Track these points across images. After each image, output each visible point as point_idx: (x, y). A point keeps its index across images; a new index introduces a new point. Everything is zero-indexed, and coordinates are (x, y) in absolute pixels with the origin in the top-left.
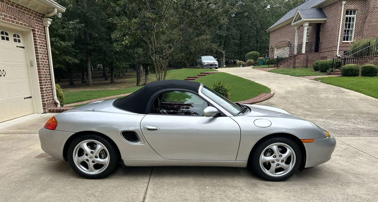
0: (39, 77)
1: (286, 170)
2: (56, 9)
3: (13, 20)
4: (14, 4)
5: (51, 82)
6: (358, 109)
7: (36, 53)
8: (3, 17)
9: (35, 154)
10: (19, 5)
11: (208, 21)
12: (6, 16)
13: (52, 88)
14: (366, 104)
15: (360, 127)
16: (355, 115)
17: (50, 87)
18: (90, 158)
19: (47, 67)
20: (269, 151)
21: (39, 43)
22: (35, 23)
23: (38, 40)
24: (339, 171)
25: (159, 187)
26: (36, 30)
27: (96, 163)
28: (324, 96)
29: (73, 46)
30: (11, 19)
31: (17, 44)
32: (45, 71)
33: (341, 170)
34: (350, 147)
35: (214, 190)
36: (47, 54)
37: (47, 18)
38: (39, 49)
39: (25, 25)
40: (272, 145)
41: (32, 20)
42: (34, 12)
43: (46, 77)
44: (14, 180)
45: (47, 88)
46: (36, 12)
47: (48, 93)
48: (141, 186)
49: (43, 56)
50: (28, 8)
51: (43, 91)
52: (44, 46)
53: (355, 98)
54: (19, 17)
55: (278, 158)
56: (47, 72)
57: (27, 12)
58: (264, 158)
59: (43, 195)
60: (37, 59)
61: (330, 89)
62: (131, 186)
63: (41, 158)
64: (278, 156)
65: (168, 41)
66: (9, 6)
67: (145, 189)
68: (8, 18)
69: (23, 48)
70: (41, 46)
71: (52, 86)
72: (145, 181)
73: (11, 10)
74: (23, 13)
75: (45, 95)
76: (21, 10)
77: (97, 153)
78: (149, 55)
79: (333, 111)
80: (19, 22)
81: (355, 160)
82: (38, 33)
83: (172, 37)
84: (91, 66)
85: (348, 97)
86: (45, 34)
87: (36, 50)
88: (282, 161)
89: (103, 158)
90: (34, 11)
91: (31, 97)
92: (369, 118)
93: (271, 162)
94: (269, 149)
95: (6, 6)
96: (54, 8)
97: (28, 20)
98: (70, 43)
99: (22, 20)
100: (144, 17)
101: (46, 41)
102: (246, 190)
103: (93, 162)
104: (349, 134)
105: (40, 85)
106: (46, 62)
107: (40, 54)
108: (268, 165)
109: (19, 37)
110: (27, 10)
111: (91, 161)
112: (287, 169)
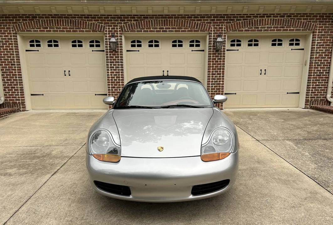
0: (309, 75)
7: (311, 53)
17: (323, 85)
21: (318, 43)
22: (316, 25)
26: (318, 31)
31: (294, 47)
32: (319, 69)
38: (316, 49)
43: (319, 75)
47: (317, 90)
52: (328, 45)
54: (288, 25)
60: (312, 58)
69: (303, 49)
70: (322, 45)
71: (327, 84)
80: (289, 29)
82: (320, 34)
87: (312, 50)
91: (298, 93)
99: (293, 26)
106: (326, 60)
107: (315, 54)
109: (298, 41)
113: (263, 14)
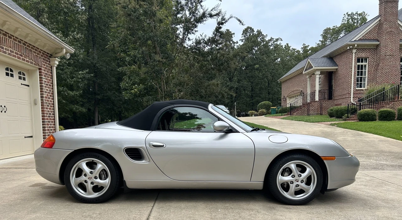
0: (42, 116)
1: (307, 192)
2: (64, 49)
3: (19, 56)
4: (22, 42)
5: (55, 122)
6: (379, 149)
7: (41, 91)
8: (9, 52)
9: (29, 184)
10: (27, 43)
11: (219, 66)
12: (13, 52)
13: (55, 128)
14: (387, 144)
15: (383, 163)
16: (377, 153)
17: (53, 127)
18: (89, 178)
19: (51, 106)
20: (286, 170)
21: (45, 82)
22: (42, 62)
23: (44, 79)
24: (367, 198)
25: (165, 210)
26: (43, 68)
27: (95, 184)
28: (342, 139)
29: (81, 96)
30: (17, 55)
31: (22, 81)
32: (48, 110)
33: (368, 196)
34: (375, 178)
35: (226, 212)
36: (53, 94)
37: (55, 57)
38: (44, 88)
39: (31, 63)
40: (290, 164)
41: (39, 59)
42: (42, 52)
43: (49, 117)
44: (2, 204)
45: (50, 127)
46: (44, 51)
47: (50, 133)
48: (145, 209)
49: (47, 95)
50: (36, 46)
51: (46, 130)
52: (50, 85)
53: (375, 140)
54: (25, 54)
55: (297, 177)
56: (51, 112)
57: (34, 51)
58: (281, 179)
59: (33, 216)
60: (42, 97)
61: (347, 133)
62: (133, 209)
63: (35, 187)
64: (296, 176)
65: (178, 84)
66: (16, 42)
67: (149, 211)
68: (14, 54)
69: (28, 86)
70: (47, 85)
71: (55, 127)
72: (149, 205)
73: (18, 46)
74: (31, 51)
75: (47, 134)
76: (28, 48)
77: (97, 174)
78: (158, 98)
79: (353, 151)
80: (26, 59)
81: (382, 189)
82: (45, 72)
83: (182, 79)
84: (98, 116)
85: (367, 139)
86: (52, 73)
87: (41, 89)
88: (302, 181)
89: (103, 179)
90: (42, 50)
91: (32, 137)
92: (392, 156)
93: (289, 183)
94: (287, 167)
95: (13, 42)
96: (62, 49)
97: (35, 58)
98: (78, 92)
99: (28, 57)
100: (154, 60)
101: (52, 81)
102: (263, 212)
103: (92, 183)
104: (372, 168)
105: (43, 125)
106: (51, 101)
107: (44, 93)
108: (286, 187)
109: (24, 75)
110: (34, 48)
111: (89, 182)
112: (308, 190)
113: (5, 32)
